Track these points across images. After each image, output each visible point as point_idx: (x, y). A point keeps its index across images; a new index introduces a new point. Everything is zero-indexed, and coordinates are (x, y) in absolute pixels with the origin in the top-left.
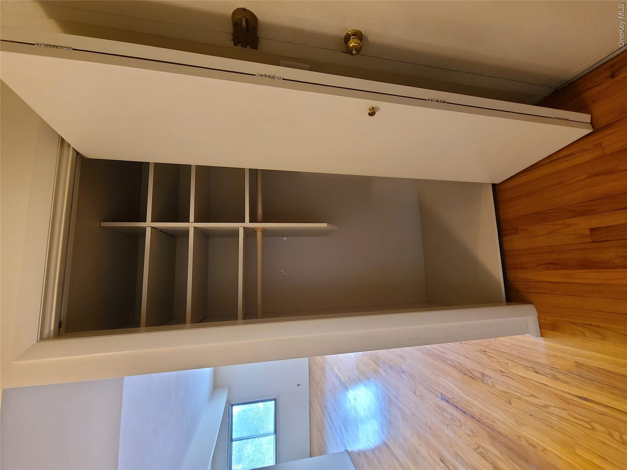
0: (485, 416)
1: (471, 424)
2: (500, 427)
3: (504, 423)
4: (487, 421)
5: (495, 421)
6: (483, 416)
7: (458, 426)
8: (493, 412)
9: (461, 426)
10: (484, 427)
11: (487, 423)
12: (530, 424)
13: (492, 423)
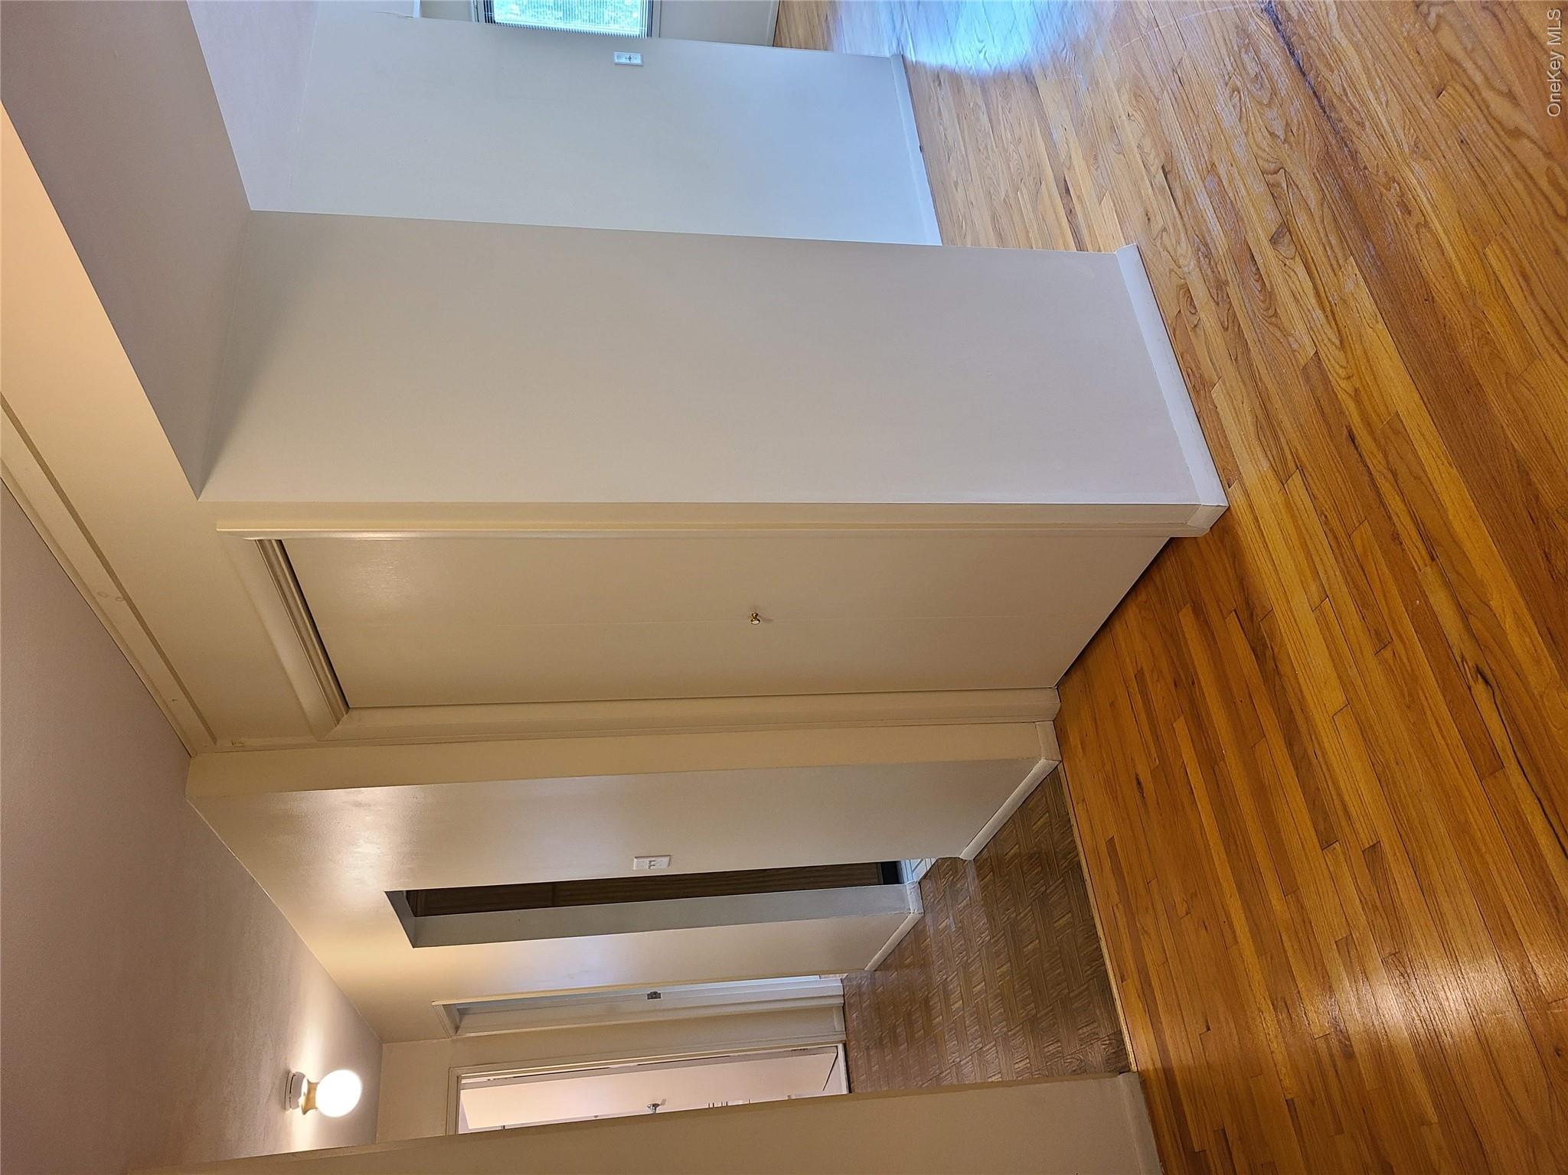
0: (1350, 101)
1: (1298, 107)
2: (1367, 145)
3: (1382, 137)
4: (1346, 118)
5: (1367, 124)
6: (1345, 99)
7: (1260, 103)
8: (1377, 98)
9: (1269, 105)
10: (1327, 127)
11: (1341, 121)
12: (1443, 161)
13: (1352, 126)
